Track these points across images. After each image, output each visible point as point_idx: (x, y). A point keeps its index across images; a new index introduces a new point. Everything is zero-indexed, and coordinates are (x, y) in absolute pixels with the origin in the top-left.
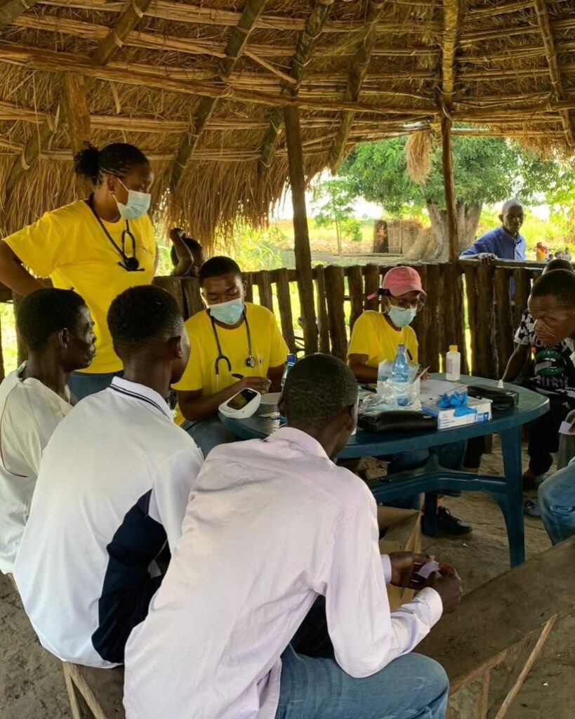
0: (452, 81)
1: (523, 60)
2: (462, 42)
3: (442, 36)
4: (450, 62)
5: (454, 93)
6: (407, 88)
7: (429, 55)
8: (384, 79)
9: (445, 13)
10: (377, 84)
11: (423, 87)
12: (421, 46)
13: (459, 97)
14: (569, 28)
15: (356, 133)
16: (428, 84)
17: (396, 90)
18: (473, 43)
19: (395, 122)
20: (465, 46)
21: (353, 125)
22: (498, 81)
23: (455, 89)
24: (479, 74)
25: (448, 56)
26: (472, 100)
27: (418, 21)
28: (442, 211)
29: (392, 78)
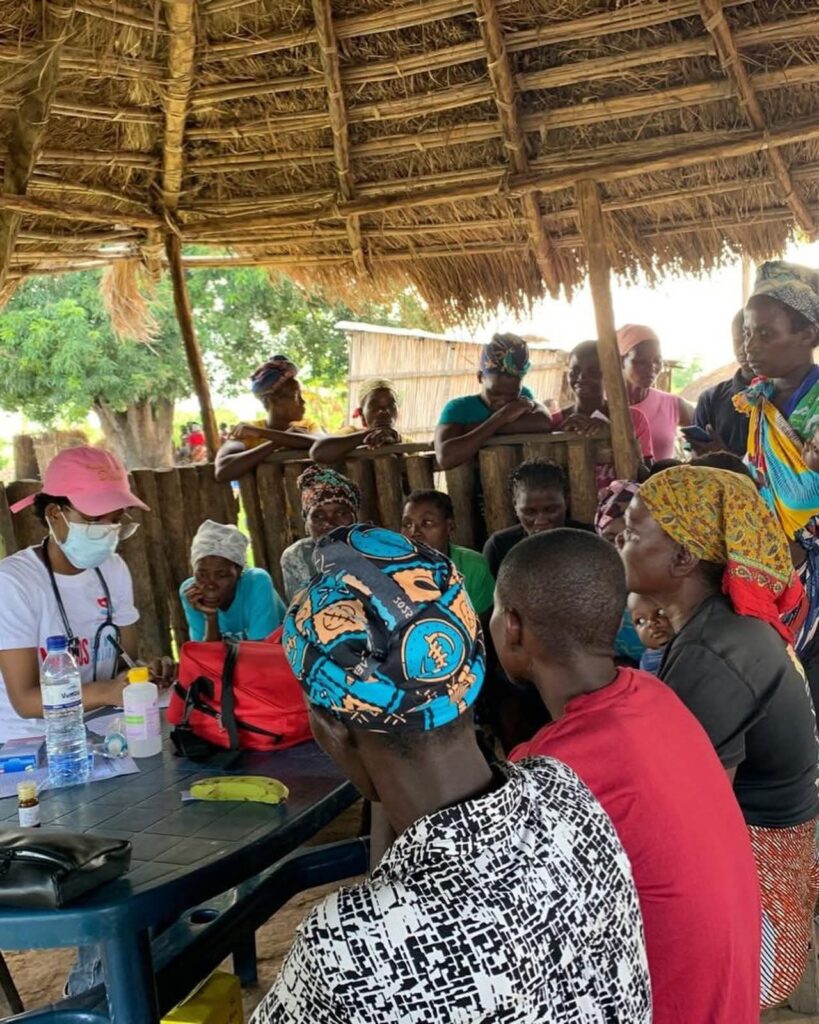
0: (180, 171)
1: (292, 137)
2: (197, 102)
3: (166, 87)
4: (178, 137)
5: (184, 193)
6: (106, 182)
7: (142, 122)
8: (70, 161)
9: (175, 46)
10: (56, 171)
11: (132, 182)
12: (131, 106)
13: (189, 200)
14: (365, 81)
15: (23, 258)
16: (138, 178)
17: (88, 183)
18: (214, 105)
19: (87, 241)
20: (201, 111)
21: (18, 242)
22: (251, 172)
23: (183, 186)
24: (223, 161)
25: (175, 125)
26: (210, 205)
27: (127, 59)
28: (118, 413)
29: (82, 160)
